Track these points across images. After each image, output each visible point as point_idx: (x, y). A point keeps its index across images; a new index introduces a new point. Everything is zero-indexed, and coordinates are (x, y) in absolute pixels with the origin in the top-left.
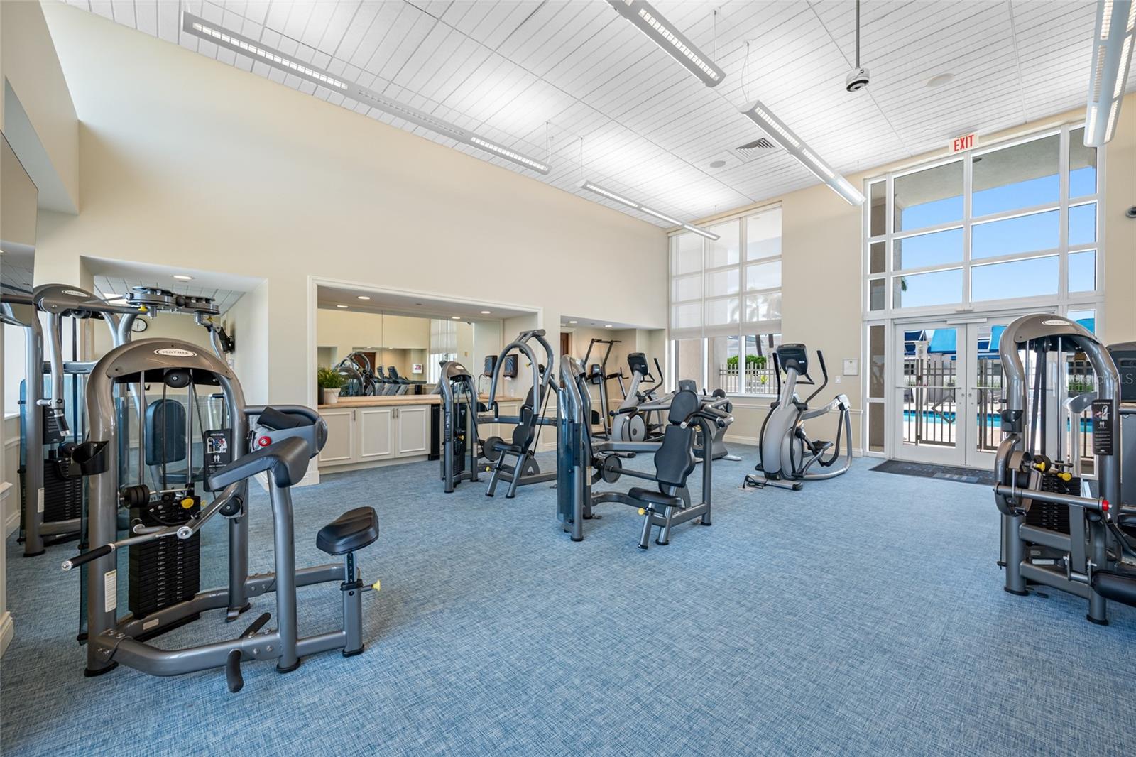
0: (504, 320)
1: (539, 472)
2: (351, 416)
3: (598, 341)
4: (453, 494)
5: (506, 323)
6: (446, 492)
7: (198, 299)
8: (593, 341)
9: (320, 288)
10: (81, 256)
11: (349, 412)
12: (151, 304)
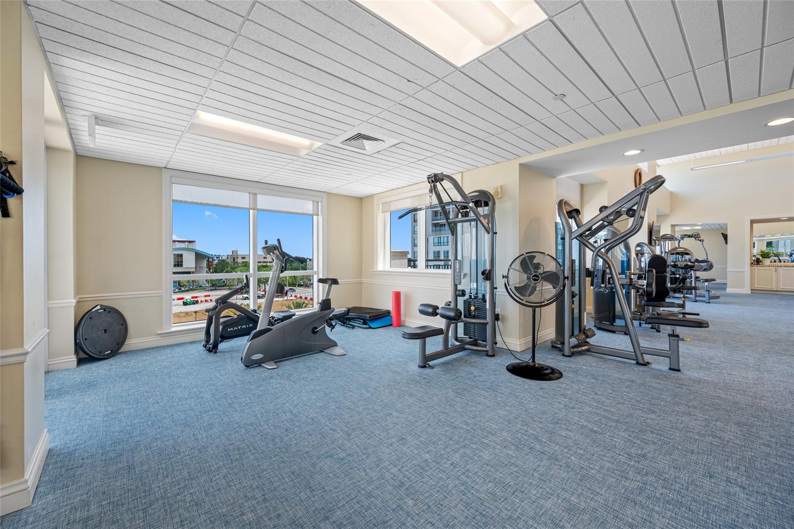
2: (775, 270)
9: (752, 219)
11: (774, 268)
12: (682, 238)
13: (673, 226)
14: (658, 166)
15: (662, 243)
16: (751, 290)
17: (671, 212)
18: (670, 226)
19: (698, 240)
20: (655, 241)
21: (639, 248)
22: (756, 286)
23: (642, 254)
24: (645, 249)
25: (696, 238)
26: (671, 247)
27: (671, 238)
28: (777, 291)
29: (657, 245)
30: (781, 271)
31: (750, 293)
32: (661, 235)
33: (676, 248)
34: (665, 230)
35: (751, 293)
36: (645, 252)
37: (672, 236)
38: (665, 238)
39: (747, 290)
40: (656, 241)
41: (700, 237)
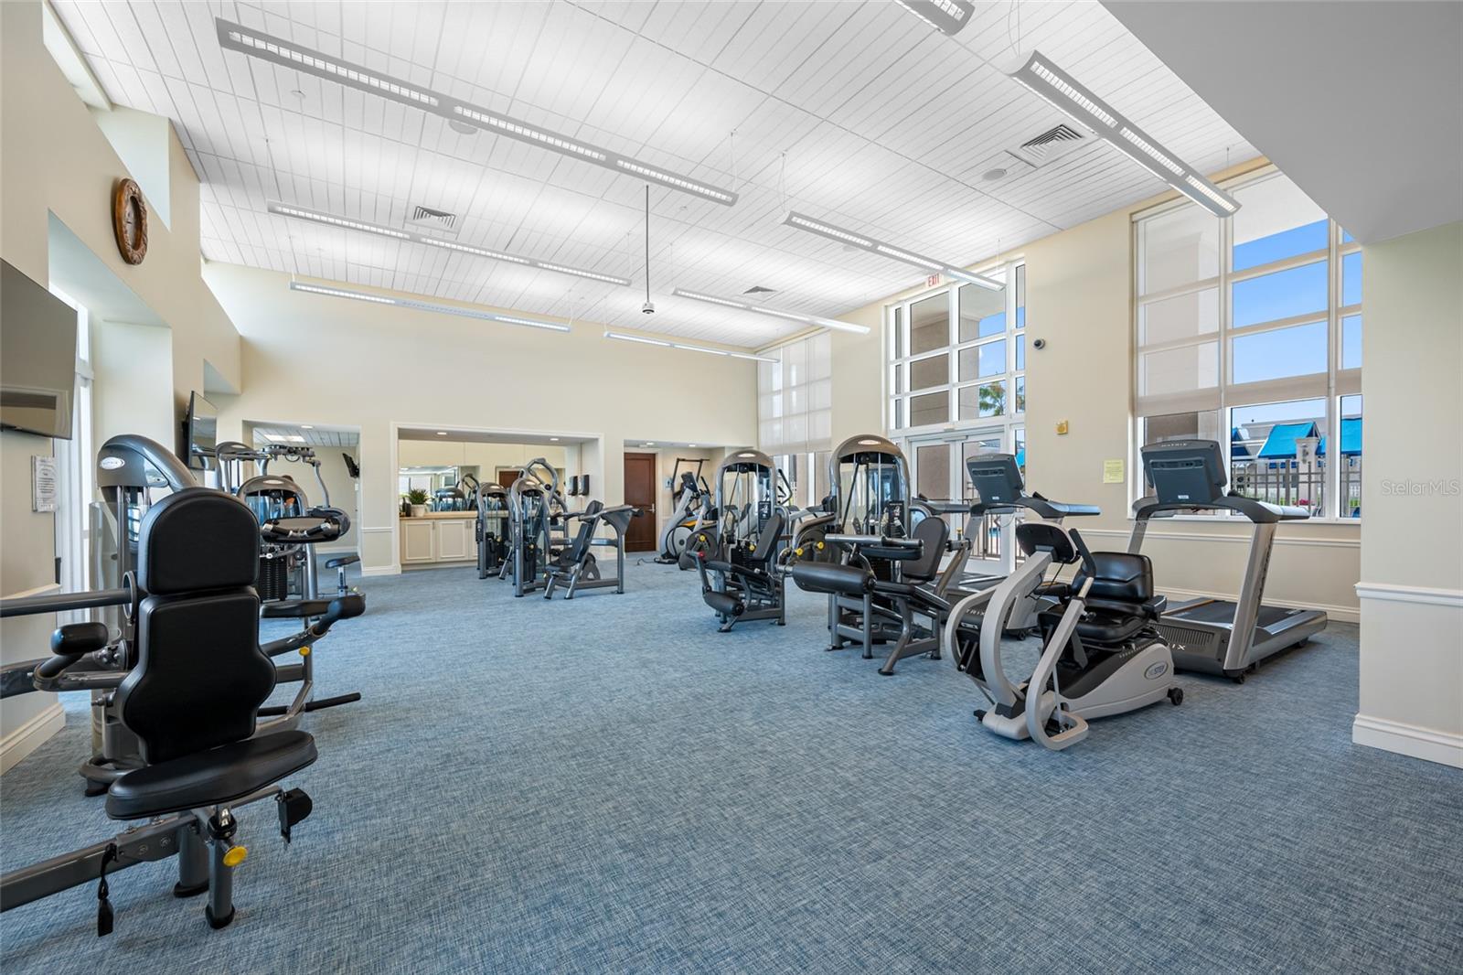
0: (581, 444)
1: (599, 578)
2: (431, 526)
3: (684, 460)
4: (522, 598)
5: (584, 447)
6: (516, 596)
7: (303, 449)
8: (678, 460)
9: (400, 430)
10: (244, 422)
11: (430, 522)
12: (275, 454)
13: (249, 426)
14: (207, 260)
15: (222, 463)
16: (403, 565)
17: (243, 387)
18: (241, 423)
19: (308, 462)
20: (201, 456)
21: (114, 463)
22: (408, 558)
23: (134, 490)
24: (147, 466)
25: (304, 456)
26: (244, 477)
27: (247, 455)
28: (436, 563)
29: (207, 467)
30: (441, 526)
31: (400, 572)
32: (217, 444)
33: (259, 480)
34: (228, 431)
35: (403, 571)
36: (150, 479)
37: (248, 448)
38: (230, 451)
39: (394, 569)
40: (205, 458)
41: (313, 455)
